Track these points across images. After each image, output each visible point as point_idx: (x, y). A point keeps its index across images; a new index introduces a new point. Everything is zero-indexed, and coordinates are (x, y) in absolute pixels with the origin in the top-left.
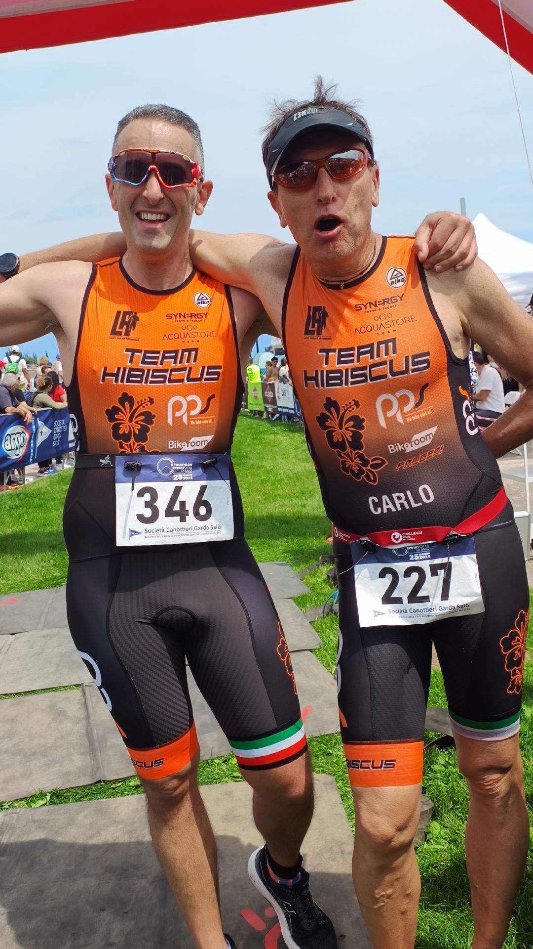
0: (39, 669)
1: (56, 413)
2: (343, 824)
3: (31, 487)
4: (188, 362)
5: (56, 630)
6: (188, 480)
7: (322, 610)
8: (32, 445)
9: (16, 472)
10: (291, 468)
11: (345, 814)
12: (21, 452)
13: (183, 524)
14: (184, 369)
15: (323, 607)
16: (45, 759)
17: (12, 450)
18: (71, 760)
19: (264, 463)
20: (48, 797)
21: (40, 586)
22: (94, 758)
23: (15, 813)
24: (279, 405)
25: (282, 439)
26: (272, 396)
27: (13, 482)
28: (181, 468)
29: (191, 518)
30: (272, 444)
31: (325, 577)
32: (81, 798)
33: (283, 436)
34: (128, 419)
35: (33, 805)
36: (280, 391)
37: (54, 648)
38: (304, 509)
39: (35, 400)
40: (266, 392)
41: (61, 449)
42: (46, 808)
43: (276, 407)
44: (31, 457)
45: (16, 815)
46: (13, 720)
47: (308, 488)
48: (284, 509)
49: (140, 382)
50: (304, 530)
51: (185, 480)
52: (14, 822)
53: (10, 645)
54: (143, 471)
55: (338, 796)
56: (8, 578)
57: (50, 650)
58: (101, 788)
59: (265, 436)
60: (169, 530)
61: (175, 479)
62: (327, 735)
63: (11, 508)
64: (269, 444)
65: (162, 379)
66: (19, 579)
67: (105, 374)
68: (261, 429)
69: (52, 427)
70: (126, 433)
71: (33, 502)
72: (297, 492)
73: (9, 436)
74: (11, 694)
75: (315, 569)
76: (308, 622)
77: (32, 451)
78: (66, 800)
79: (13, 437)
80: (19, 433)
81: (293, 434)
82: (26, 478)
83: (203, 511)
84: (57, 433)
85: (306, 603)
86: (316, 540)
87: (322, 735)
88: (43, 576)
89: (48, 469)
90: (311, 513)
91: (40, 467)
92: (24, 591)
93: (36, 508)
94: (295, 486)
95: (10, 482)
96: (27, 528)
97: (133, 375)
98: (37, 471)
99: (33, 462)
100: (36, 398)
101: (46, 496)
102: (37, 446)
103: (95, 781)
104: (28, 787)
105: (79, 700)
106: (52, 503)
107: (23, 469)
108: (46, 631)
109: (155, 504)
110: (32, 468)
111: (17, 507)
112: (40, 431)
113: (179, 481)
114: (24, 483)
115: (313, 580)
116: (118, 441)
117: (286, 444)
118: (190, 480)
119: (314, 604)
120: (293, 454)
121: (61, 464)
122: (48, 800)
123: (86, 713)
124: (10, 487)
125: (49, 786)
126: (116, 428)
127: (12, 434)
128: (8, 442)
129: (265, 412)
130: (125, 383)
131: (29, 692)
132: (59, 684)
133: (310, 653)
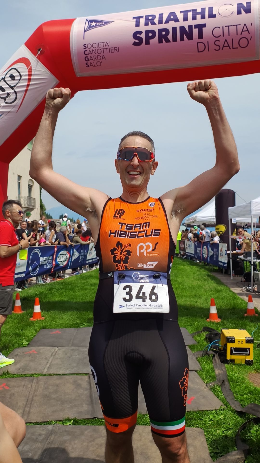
0: (69, 364)
1: (82, 246)
2: (206, 451)
3: (68, 280)
4: (146, 228)
5: (77, 348)
6: (147, 283)
7: (202, 353)
8: (70, 260)
9: (61, 272)
10: (191, 283)
11: (208, 447)
12: (65, 263)
13: (144, 303)
14: (144, 231)
15: (203, 351)
16: (71, 404)
17: (61, 262)
18: (83, 406)
19: (178, 279)
20: (72, 421)
21: (70, 326)
22: (93, 407)
23: (58, 426)
24: (186, 251)
25: (187, 268)
26: (183, 247)
27: (60, 277)
28: (143, 277)
29: (148, 300)
30: (182, 270)
31: (204, 337)
32: (86, 424)
33: (188, 267)
34: (120, 253)
35: (65, 424)
36: (188, 245)
37: (76, 355)
38: (196, 303)
39: (73, 240)
40: (181, 245)
41: (83, 263)
42: (70, 426)
43: (185, 252)
44: (69, 266)
45: (58, 427)
46: (57, 386)
47: (198, 293)
48: (186, 302)
49: (125, 237)
50: (196, 314)
51: (145, 283)
52: (57, 430)
53: (56, 352)
54: (126, 278)
55: (205, 438)
56: (56, 321)
57: (74, 356)
58: (96, 421)
59: (179, 266)
60: (137, 305)
61: (140, 282)
62: (201, 411)
63: (59, 289)
64: (180, 270)
65: (135, 236)
66: (61, 322)
67: (111, 233)
68: (177, 262)
69: (79, 253)
70: (119, 259)
71: (69, 287)
72: (193, 295)
73: (60, 255)
74: (56, 374)
75: (200, 333)
76: (195, 358)
77: (70, 263)
78: (80, 424)
79: (62, 256)
80: (65, 254)
81: (193, 266)
82: (66, 275)
83: (154, 297)
84: (82, 256)
85: (195, 349)
86: (201, 319)
87: (199, 410)
88: (72, 322)
89: (76, 272)
90: (200, 306)
91: (72, 271)
92: (63, 328)
93: (70, 290)
94: (192, 292)
95: (59, 277)
96: (65, 299)
97: (122, 234)
98: (71, 273)
99: (70, 268)
100: (74, 238)
101: (74, 285)
102: (72, 261)
103: (93, 417)
104: (63, 416)
105: (87, 380)
106: (77, 288)
107: (65, 271)
108: (73, 348)
109: (131, 293)
110: (69, 271)
111: (61, 289)
112: (74, 254)
113: (142, 282)
114: (64, 277)
115: (198, 338)
116: (115, 264)
117: (189, 271)
118: (148, 283)
119: (198, 350)
120: (192, 276)
121: (82, 271)
122: (72, 423)
123: (90, 387)
124: (58, 279)
125: (72, 416)
126: (115, 258)
127: (62, 255)
128: (60, 258)
129: (179, 255)
130: (119, 237)
131: (64, 374)
132: (78, 372)
133: (195, 372)
